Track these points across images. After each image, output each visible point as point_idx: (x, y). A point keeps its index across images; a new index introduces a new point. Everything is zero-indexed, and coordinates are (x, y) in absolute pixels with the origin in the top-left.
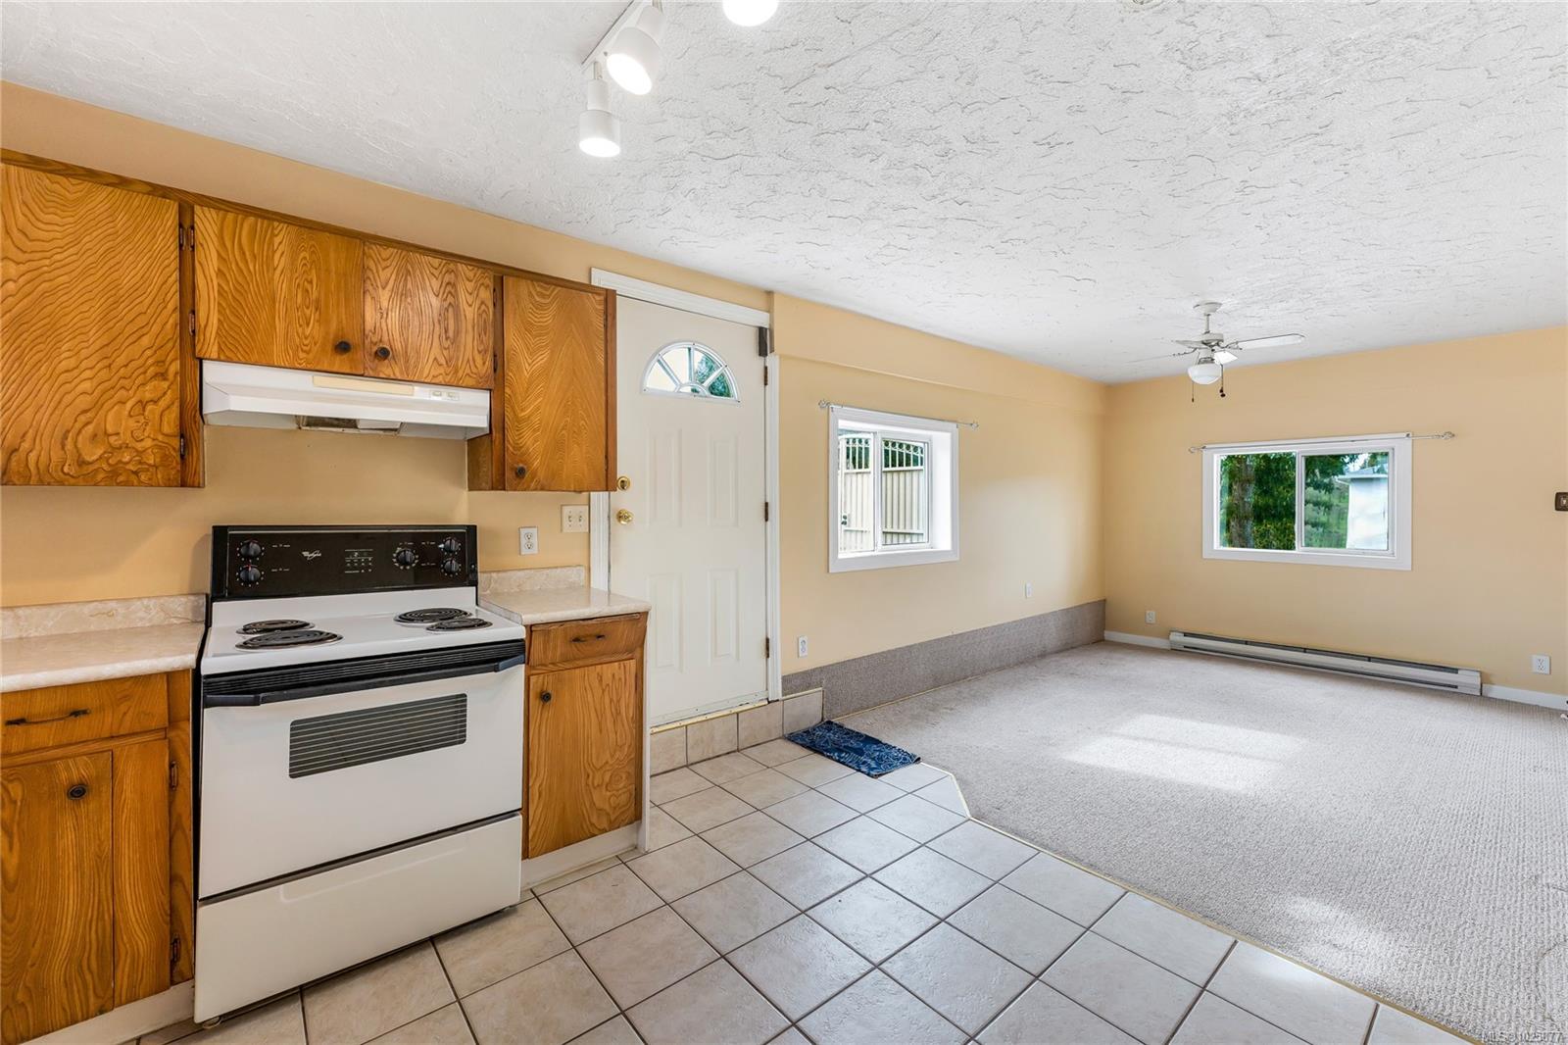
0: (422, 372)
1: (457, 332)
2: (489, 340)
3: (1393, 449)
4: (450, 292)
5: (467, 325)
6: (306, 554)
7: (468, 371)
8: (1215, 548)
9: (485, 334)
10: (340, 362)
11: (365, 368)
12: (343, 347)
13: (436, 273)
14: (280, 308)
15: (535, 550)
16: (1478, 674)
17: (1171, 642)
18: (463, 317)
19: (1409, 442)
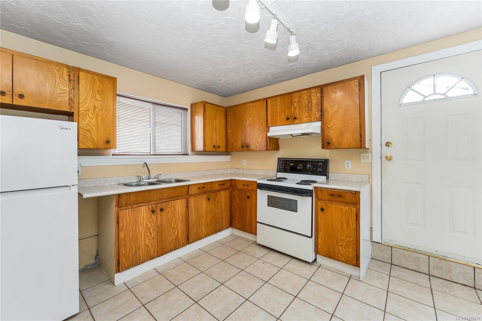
0: (303, 121)
1: (311, 108)
2: (319, 107)
4: (309, 98)
5: (314, 105)
6: (291, 164)
7: (314, 117)
9: (319, 106)
10: (288, 122)
11: (292, 122)
12: (288, 119)
13: (306, 94)
14: (278, 114)
15: (350, 168)
18: (313, 104)
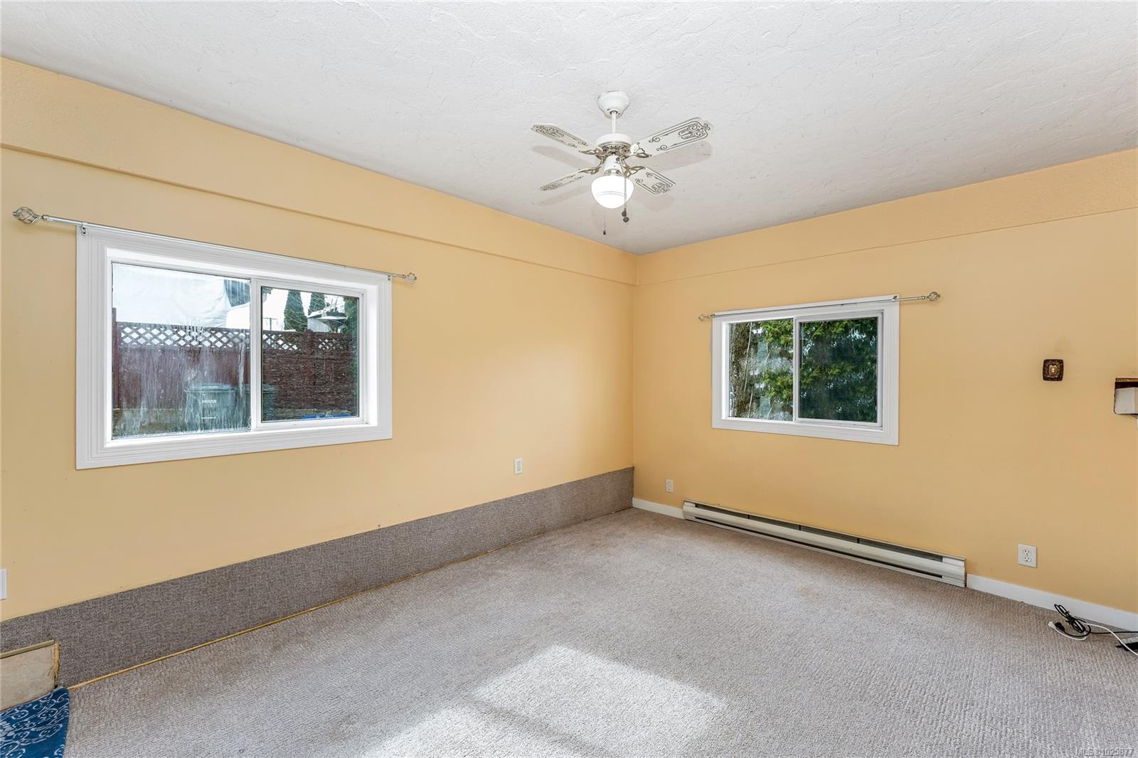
3: (883, 313)
8: (723, 418)
16: (963, 564)
17: (685, 513)
19: (897, 308)
